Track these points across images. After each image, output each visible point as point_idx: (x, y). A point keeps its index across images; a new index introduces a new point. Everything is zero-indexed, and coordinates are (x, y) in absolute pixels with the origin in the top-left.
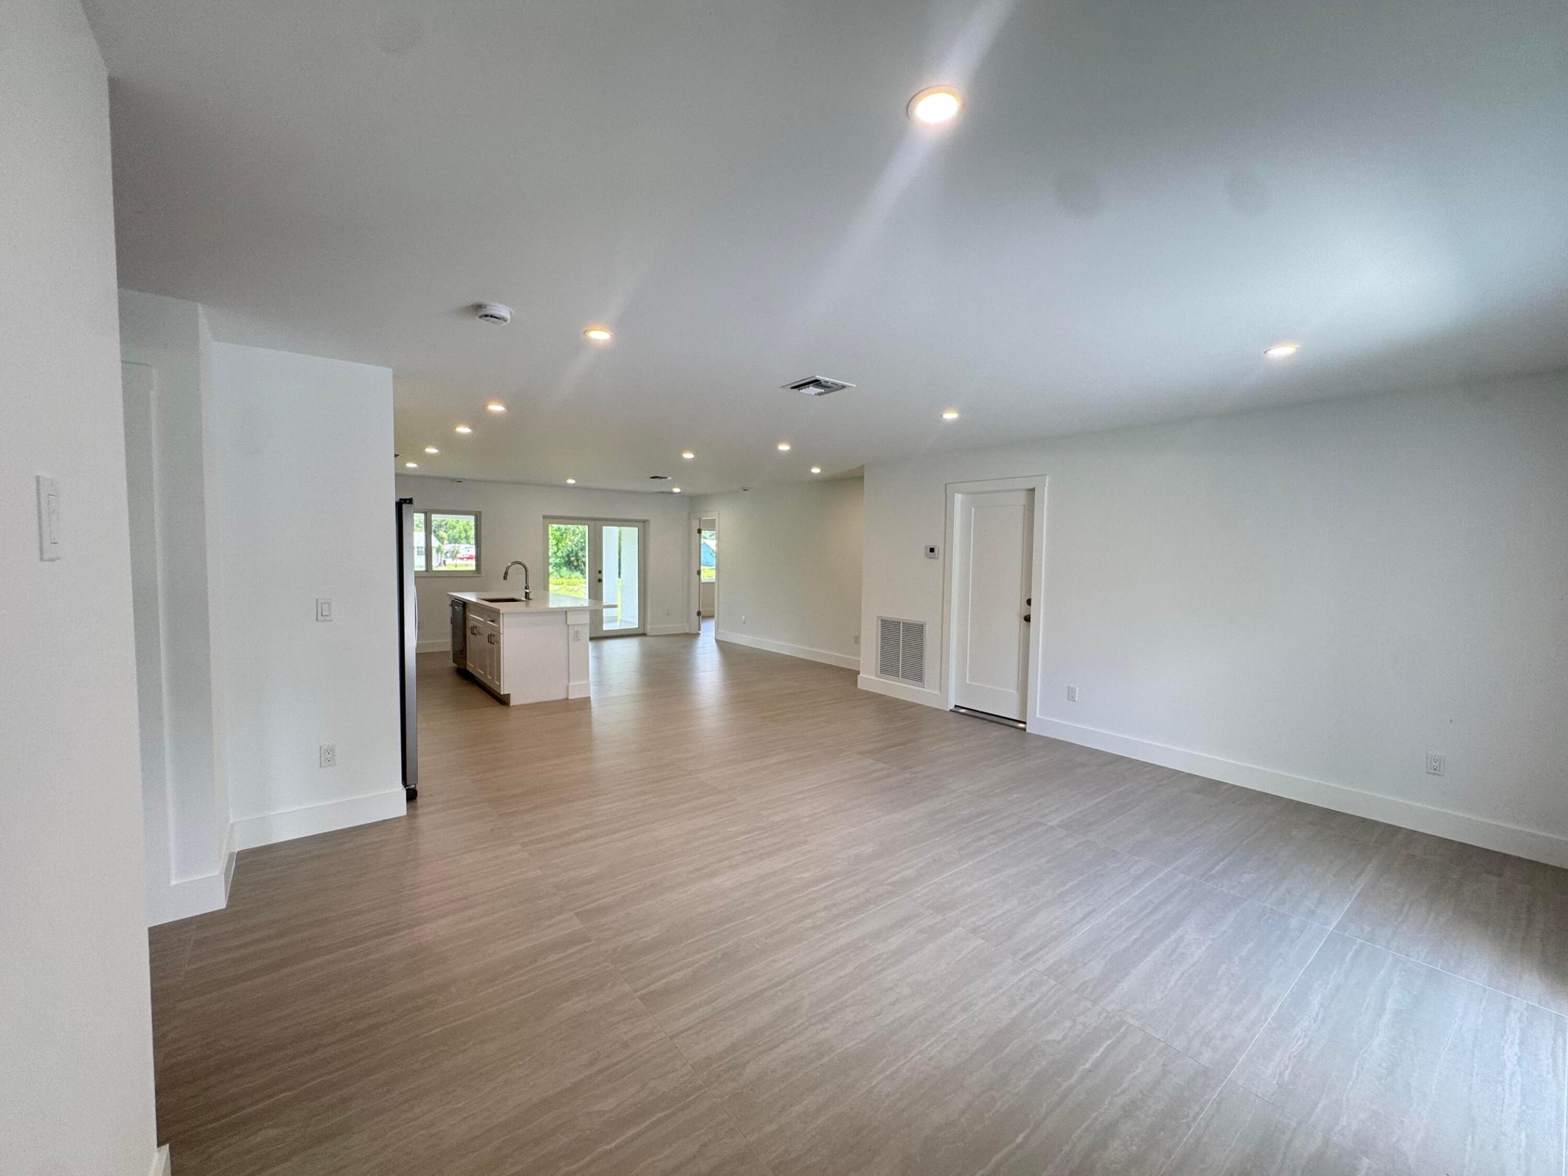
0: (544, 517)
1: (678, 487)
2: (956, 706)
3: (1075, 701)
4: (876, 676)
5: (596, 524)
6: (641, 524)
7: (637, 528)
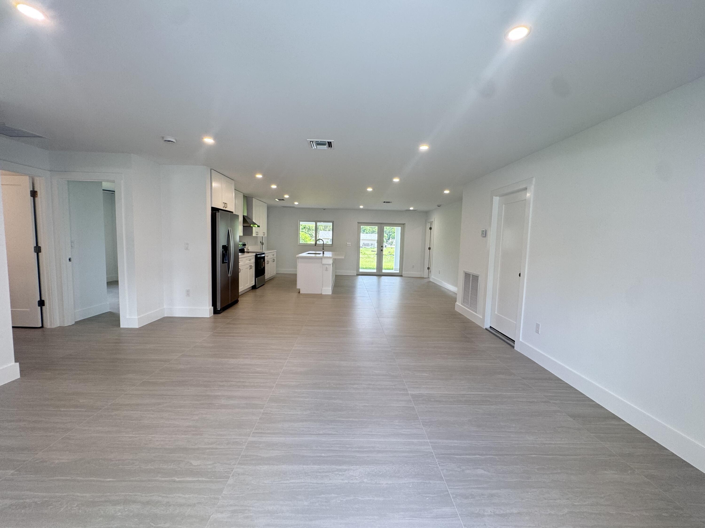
0: (358, 223)
1: (412, 207)
2: (491, 327)
3: (539, 333)
4: (462, 304)
5: (381, 226)
6: (402, 225)
7: (400, 227)
